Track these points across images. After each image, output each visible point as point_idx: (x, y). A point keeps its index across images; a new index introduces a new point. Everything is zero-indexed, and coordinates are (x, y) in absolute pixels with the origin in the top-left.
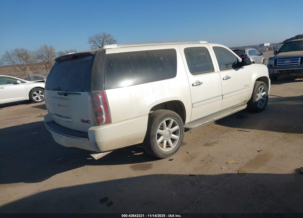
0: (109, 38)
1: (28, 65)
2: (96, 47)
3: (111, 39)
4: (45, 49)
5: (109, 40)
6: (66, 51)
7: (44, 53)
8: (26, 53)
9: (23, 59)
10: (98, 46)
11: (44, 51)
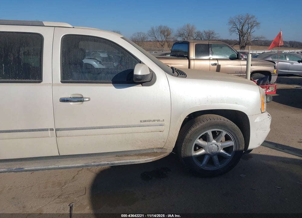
0: (252, 20)
1: (167, 42)
2: (235, 29)
3: (254, 21)
4: (187, 28)
5: (251, 22)
6: (204, 31)
7: (185, 31)
8: (168, 30)
9: (164, 36)
10: (237, 28)
11: (186, 30)
